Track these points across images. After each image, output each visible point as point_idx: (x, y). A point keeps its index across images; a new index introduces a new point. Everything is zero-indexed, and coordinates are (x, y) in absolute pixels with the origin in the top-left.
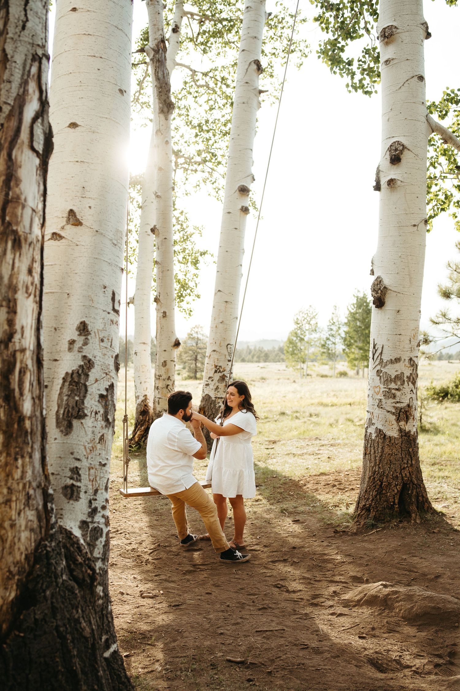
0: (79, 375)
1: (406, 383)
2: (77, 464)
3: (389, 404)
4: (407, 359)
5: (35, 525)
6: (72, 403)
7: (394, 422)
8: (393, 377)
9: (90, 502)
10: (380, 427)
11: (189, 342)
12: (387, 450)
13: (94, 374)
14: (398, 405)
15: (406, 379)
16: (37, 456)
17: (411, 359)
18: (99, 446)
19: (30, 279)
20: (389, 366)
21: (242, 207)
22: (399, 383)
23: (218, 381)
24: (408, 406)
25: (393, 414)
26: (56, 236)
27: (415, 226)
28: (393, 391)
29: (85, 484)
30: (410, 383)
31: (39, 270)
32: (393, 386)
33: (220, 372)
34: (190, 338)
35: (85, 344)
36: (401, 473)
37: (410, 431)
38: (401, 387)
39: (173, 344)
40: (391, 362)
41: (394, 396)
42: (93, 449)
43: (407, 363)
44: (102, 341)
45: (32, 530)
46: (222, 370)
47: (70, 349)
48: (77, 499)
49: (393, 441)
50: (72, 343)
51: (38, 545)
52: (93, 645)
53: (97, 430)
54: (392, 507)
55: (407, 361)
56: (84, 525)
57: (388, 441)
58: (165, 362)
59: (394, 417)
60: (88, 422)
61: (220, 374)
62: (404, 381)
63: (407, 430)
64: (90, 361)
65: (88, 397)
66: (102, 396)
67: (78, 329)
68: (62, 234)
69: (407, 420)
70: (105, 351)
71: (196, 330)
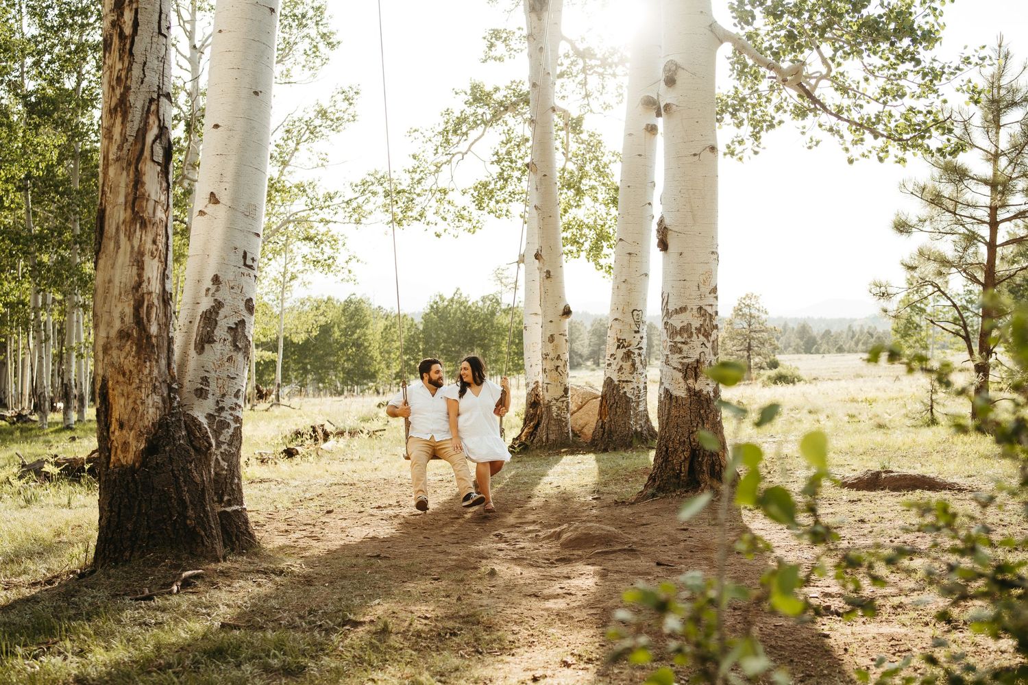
0: (211, 313)
1: (695, 335)
2: (207, 375)
3: (675, 360)
4: (695, 308)
5: (161, 405)
6: (205, 333)
7: (681, 380)
8: (678, 329)
9: (217, 402)
10: (668, 387)
11: (737, 321)
12: (673, 412)
13: (222, 312)
14: (685, 361)
15: (694, 331)
16: (163, 362)
17: (701, 308)
18: (227, 364)
19: (155, 247)
20: (675, 317)
21: (648, 125)
22: (686, 336)
23: (622, 359)
24: (698, 361)
25: (680, 371)
26: (202, 213)
27: (695, 155)
28: (679, 345)
29: (213, 387)
30: (700, 336)
31: (164, 240)
32: (678, 339)
33: (624, 347)
34: (738, 315)
35: (217, 290)
36: (689, 438)
37: (701, 391)
38: (688, 340)
39: (561, 312)
40: (676, 312)
41: (681, 351)
42: (221, 365)
43: (695, 312)
44: (232, 288)
45: (157, 408)
46: (626, 344)
47: (206, 295)
48: (206, 398)
49: (680, 402)
50: (208, 290)
51: (162, 418)
52: (203, 490)
53: (225, 353)
54: (678, 476)
55: (695, 310)
56: (210, 417)
57: (674, 401)
58: (552, 336)
59: (681, 374)
60: (218, 346)
61: (625, 350)
62: (692, 333)
63: (697, 388)
64: (219, 302)
65: (218, 328)
66: (230, 328)
67: (213, 280)
68: (206, 211)
69: (696, 378)
70: (235, 296)
71: (748, 302)
